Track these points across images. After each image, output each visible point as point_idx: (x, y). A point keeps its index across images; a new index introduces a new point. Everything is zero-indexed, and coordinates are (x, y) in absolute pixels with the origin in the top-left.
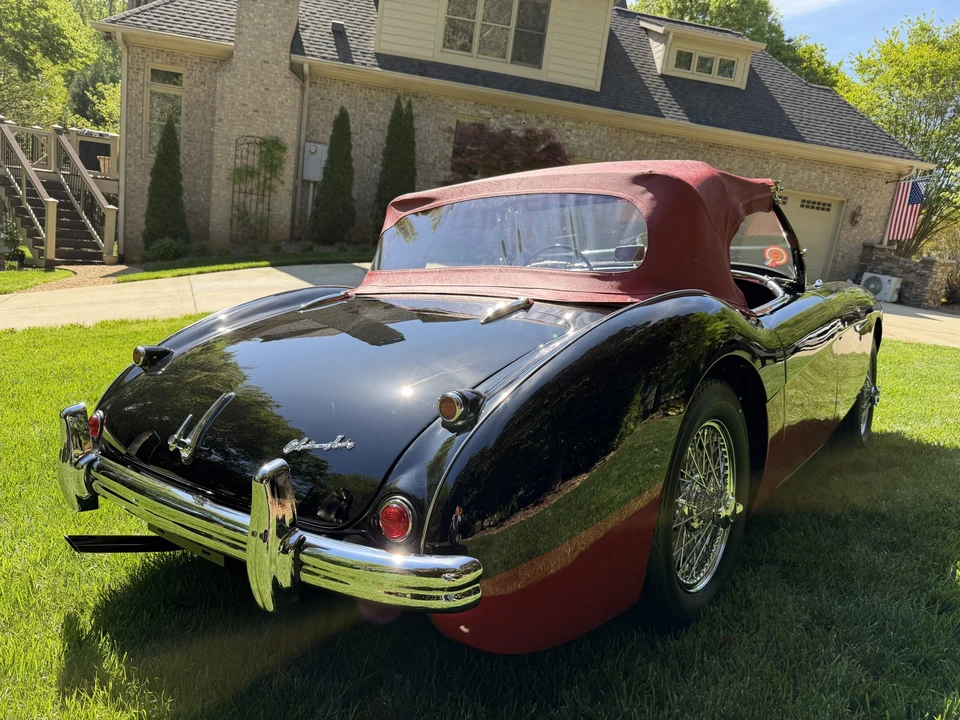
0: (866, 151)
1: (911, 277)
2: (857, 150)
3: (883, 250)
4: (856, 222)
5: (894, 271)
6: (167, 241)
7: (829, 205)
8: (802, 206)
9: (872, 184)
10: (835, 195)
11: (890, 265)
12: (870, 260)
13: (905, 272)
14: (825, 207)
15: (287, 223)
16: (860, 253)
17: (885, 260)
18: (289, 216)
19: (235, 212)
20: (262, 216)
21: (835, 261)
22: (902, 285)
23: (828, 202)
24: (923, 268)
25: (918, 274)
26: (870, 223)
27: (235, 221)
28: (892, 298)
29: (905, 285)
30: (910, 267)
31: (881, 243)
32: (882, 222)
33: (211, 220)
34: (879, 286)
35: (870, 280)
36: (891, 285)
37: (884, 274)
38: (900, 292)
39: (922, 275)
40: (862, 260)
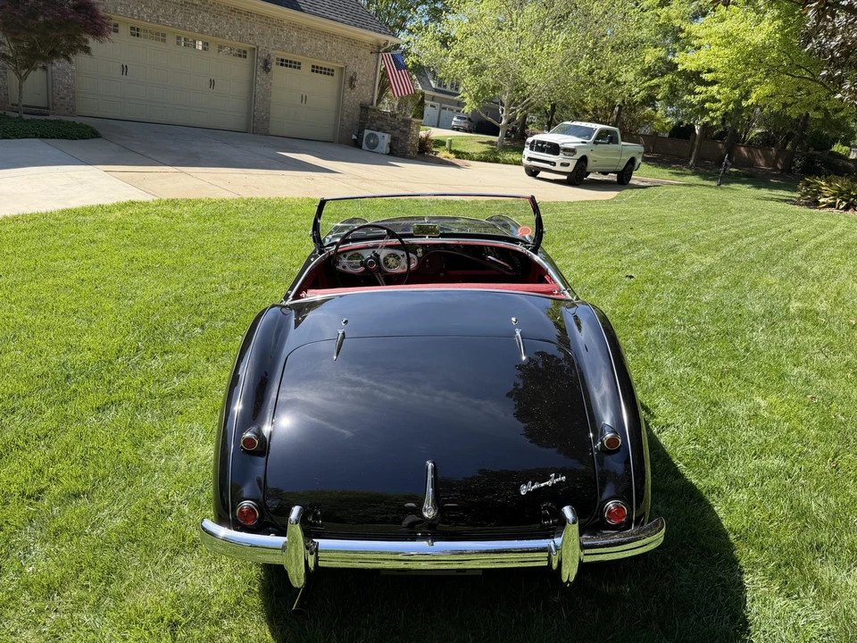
0: (355, 25)
1: (397, 133)
2: (349, 24)
4: (354, 86)
5: (385, 128)
7: (333, 70)
8: (313, 71)
9: (361, 53)
10: (337, 62)
11: (381, 123)
12: (366, 119)
13: (392, 129)
14: (329, 72)
16: (358, 112)
21: (342, 120)
22: (391, 139)
23: (331, 68)
24: (404, 126)
25: (401, 131)
26: (363, 87)
28: (386, 151)
29: (393, 139)
30: (395, 125)
31: (372, 104)
32: (371, 86)
34: (376, 141)
35: (370, 136)
36: (384, 140)
37: (378, 131)
38: (391, 146)
39: (405, 132)
40: (361, 118)
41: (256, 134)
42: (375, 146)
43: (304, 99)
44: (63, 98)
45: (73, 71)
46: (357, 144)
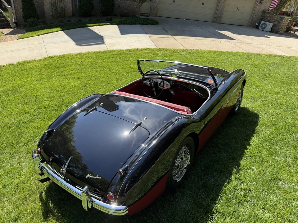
1: (276, 23)
3: (269, 13)
4: (261, 3)
5: (271, 21)
6: (31, 19)
12: (264, 17)
13: (274, 21)
15: (71, 9)
16: (261, 14)
17: (269, 17)
18: (71, 7)
19: (53, 6)
20: (62, 7)
21: (253, 17)
24: (280, 20)
25: (278, 22)
26: (266, 3)
27: (53, 11)
28: (269, 30)
29: (274, 25)
31: (268, 10)
33: (45, 9)
34: (265, 26)
35: (263, 24)
36: (269, 25)
37: (268, 22)
38: (272, 28)
39: (280, 22)
40: (261, 17)
41: (216, 23)
42: (265, 28)
43: (238, 9)
44: (154, 11)
45: (158, 2)
46: (257, 27)
